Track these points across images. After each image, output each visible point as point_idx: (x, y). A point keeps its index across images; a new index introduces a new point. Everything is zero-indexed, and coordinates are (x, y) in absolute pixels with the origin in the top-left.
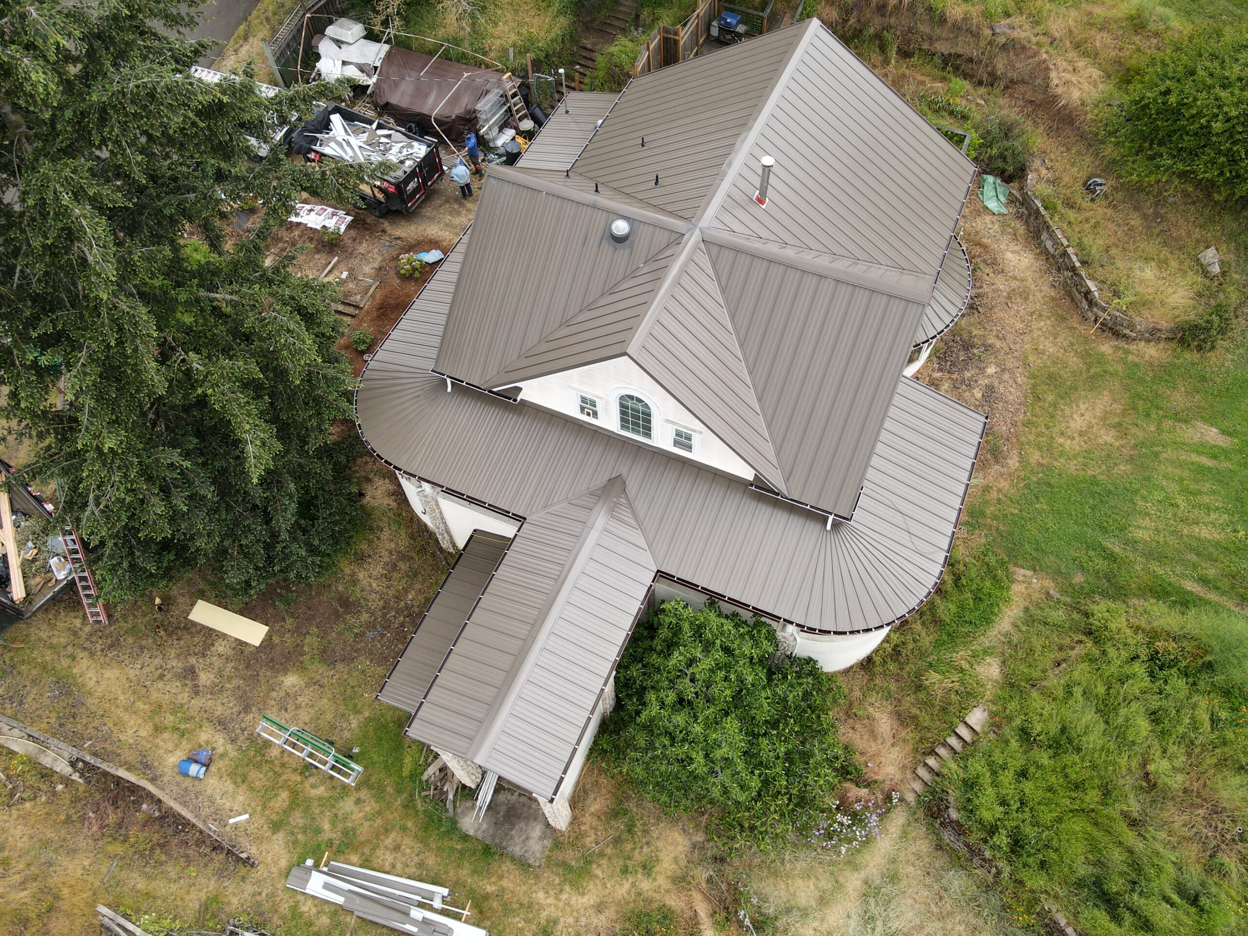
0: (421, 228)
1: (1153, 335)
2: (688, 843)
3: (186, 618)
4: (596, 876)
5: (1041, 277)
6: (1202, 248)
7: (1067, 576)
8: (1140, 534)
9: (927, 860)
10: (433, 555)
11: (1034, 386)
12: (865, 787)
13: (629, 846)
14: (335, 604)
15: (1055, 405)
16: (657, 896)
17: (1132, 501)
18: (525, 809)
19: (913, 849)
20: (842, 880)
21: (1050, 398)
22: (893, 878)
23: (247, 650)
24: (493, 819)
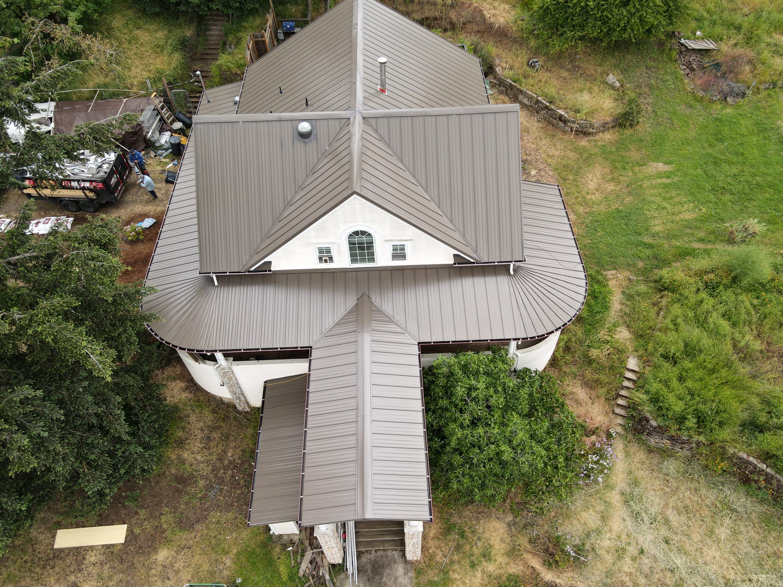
0: (129, 210)
1: (605, 127)
2: (504, 525)
3: (52, 549)
4: (456, 579)
5: (530, 119)
6: (605, 76)
7: (634, 266)
8: (658, 229)
9: (648, 462)
10: (235, 418)
11: (559, 174)
12: (593, 434)
13: (467, 548)
14: (174, 484)
15: (575, 180)
16: (502, 571)
17: (643, 214)
18: (384, 559)
19: (636, 460)
20: (608, 500)
21: (571, 177)
22: (635, 483)
23: (116, 550)
24: (365, 578)
